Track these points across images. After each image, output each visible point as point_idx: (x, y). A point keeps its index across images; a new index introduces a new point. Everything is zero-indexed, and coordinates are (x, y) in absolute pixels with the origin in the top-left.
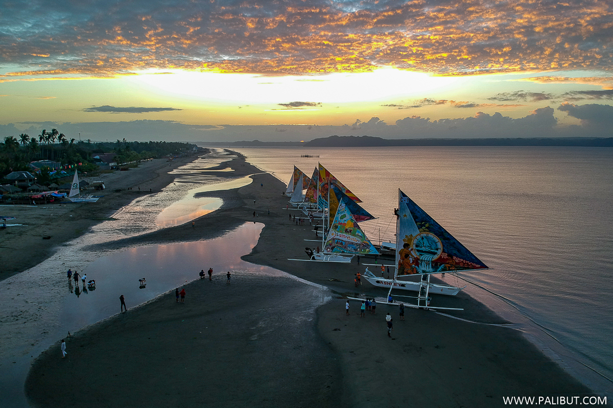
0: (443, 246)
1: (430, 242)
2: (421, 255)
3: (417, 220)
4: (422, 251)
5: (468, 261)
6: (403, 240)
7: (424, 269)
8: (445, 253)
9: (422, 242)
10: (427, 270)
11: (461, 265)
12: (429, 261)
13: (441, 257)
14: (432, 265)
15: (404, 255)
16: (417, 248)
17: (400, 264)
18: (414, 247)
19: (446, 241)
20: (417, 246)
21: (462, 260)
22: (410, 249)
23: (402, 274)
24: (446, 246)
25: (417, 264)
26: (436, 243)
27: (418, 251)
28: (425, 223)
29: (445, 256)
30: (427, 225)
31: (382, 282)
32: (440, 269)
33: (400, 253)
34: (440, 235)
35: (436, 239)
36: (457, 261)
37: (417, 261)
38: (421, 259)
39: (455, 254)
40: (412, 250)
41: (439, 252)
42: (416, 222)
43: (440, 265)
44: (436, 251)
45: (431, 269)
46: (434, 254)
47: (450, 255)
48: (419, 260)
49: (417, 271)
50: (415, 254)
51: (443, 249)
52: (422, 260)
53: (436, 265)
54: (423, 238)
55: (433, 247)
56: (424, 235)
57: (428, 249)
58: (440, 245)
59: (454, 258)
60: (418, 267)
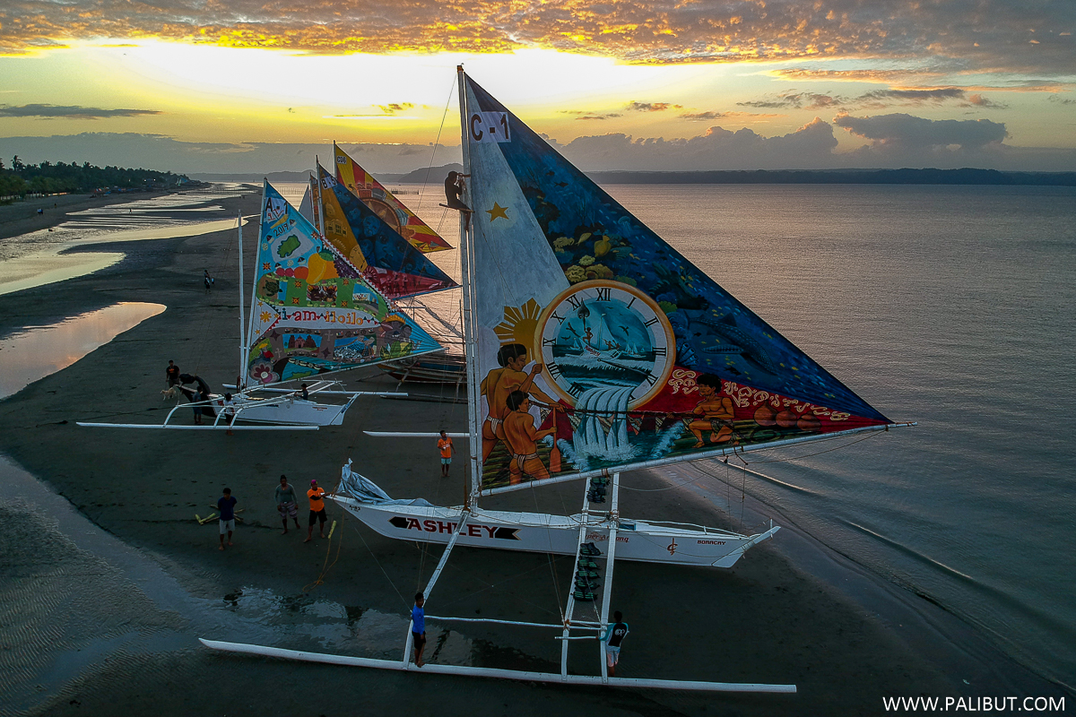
0: (678, 336)
1: (617, 324)
2: (580, 388)
3: (555, 226)
4: (583, 372)
5: (791, 396)
6: (497, 330)
7: (594, 449)
8: (688, 368)
9: (580, 328)
10: (611, 454)
11: (761, 417)
12: (617, 413)
13: (668, 388)
14: (630, 431)
15: (502, 399)
16: (559, 361)
17: (489, 438)
18: (548, 356)
19: (694, 314)
20: (558, 350)
21: (764, 395)
22: (528, 369)
23: (502, 478)
24: (689, 336)
25: (565, 432)
26: (644, 327)
27: (564, 370)
28: (594, 239)
29: (686, 382)
30: (601, 248)
31: (415, 522)
32: (665, 443)
33: (488, 389)
34: (664, 289)
35: (645, 308)
36: (742, 402)
37: (562, 421)
38: (580, 405)
39: (732, 369)
40: (538, 369)
41: (661, 368)
42: (551, 238)
43: (665, 428)
44: (644, 365)
45: (625, 450)
46: (639, 376)
47: (710, 379)
48: (571, 410)
49: (563, 462)
50: (552, 388)
51: (678, 355)
52: (585, 411)
53: (648, 426)
54: (584, 311)
55: (632, 347)
56: (589, 294)
57: (606, 359)
58: (662, 336)
59: (730, 387)
60: (571, 442)
